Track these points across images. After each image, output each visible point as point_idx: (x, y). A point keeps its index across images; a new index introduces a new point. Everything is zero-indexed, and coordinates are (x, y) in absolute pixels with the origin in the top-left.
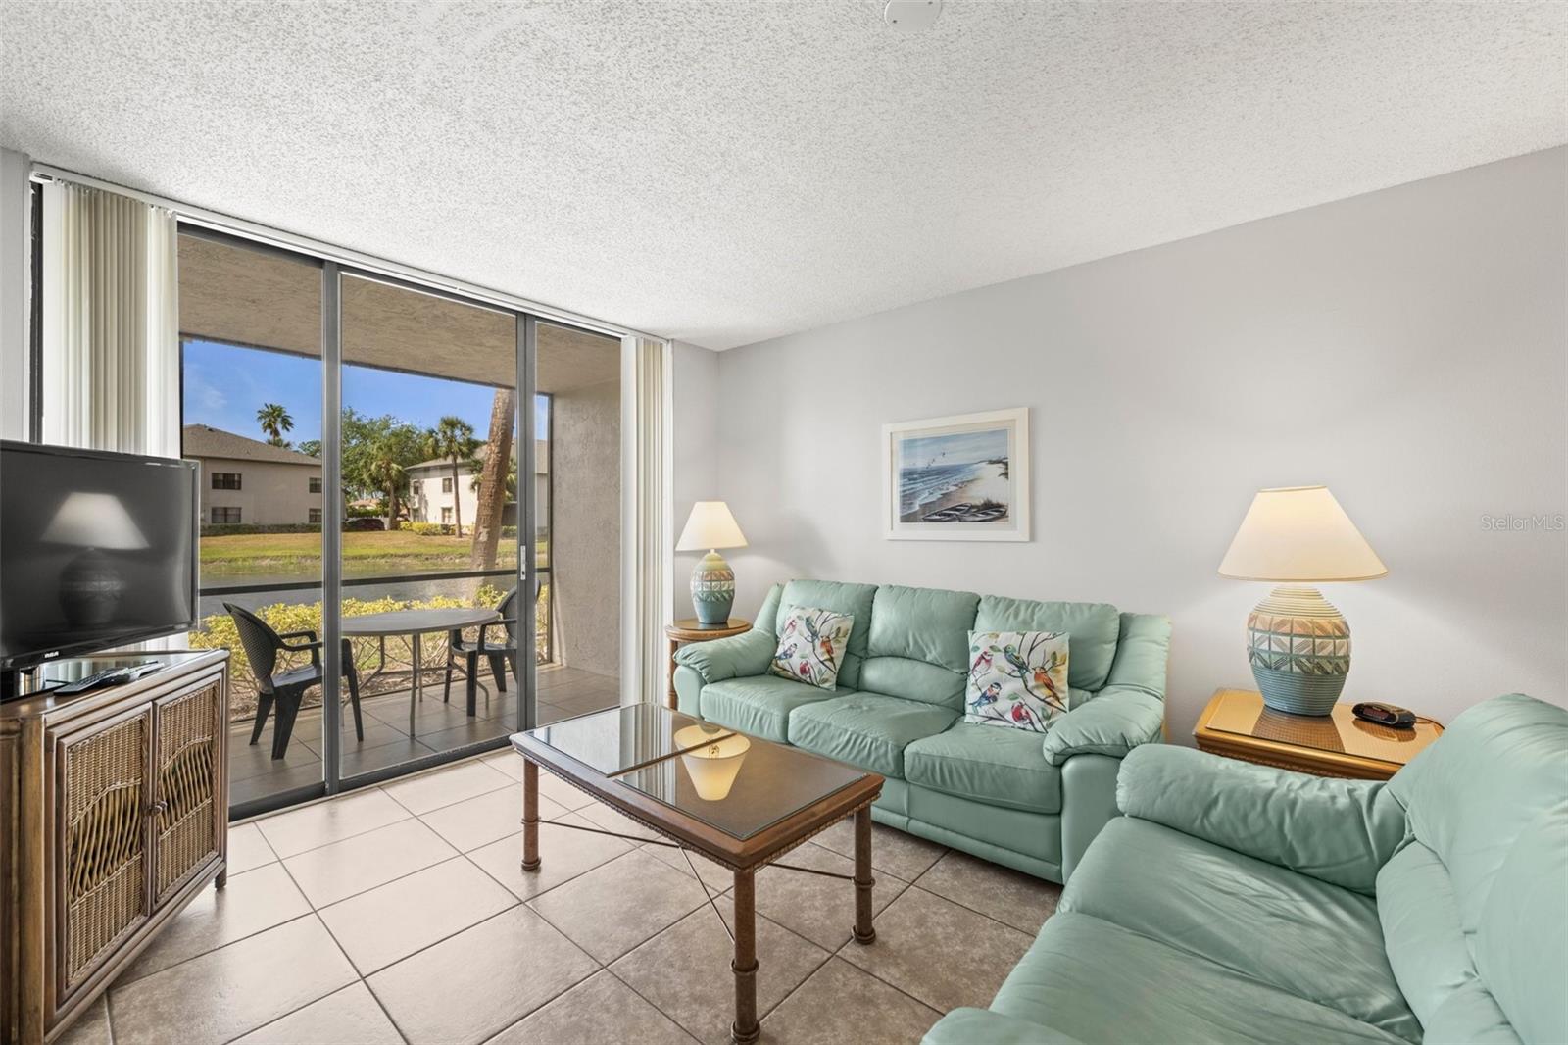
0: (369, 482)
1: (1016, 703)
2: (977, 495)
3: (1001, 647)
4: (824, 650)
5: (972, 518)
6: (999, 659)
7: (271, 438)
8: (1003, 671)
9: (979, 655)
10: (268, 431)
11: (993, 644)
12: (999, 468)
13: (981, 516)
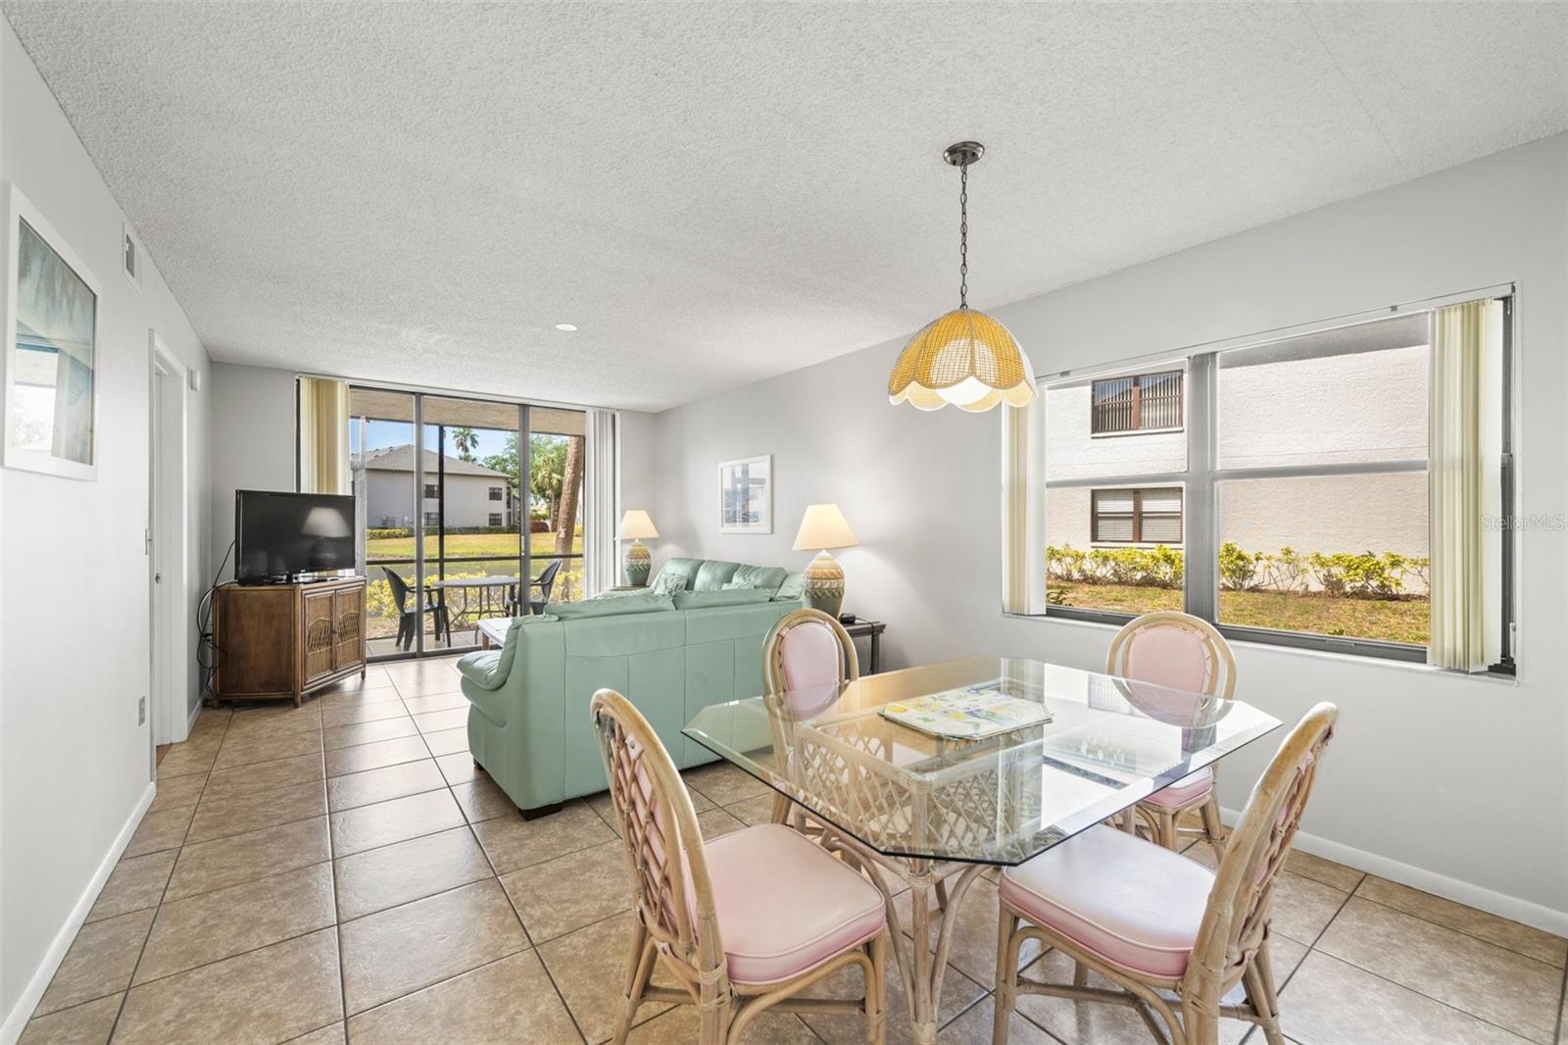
0: (535, 489)
7: (462, 454)
10: (461, 448)
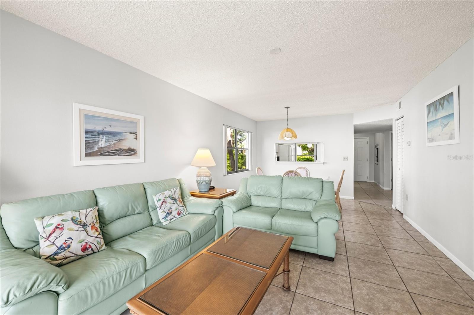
1: (178, 210)
2: (125, 145)
3: (168, 196)
4: (94, 230)
5: (123, 154)
6: (169, 200)
8: (171, 203)
9: (162, 201)
11: (165, 196)
12: (134, 136)
13: (127, 154)
